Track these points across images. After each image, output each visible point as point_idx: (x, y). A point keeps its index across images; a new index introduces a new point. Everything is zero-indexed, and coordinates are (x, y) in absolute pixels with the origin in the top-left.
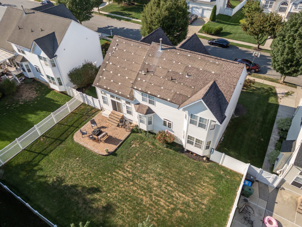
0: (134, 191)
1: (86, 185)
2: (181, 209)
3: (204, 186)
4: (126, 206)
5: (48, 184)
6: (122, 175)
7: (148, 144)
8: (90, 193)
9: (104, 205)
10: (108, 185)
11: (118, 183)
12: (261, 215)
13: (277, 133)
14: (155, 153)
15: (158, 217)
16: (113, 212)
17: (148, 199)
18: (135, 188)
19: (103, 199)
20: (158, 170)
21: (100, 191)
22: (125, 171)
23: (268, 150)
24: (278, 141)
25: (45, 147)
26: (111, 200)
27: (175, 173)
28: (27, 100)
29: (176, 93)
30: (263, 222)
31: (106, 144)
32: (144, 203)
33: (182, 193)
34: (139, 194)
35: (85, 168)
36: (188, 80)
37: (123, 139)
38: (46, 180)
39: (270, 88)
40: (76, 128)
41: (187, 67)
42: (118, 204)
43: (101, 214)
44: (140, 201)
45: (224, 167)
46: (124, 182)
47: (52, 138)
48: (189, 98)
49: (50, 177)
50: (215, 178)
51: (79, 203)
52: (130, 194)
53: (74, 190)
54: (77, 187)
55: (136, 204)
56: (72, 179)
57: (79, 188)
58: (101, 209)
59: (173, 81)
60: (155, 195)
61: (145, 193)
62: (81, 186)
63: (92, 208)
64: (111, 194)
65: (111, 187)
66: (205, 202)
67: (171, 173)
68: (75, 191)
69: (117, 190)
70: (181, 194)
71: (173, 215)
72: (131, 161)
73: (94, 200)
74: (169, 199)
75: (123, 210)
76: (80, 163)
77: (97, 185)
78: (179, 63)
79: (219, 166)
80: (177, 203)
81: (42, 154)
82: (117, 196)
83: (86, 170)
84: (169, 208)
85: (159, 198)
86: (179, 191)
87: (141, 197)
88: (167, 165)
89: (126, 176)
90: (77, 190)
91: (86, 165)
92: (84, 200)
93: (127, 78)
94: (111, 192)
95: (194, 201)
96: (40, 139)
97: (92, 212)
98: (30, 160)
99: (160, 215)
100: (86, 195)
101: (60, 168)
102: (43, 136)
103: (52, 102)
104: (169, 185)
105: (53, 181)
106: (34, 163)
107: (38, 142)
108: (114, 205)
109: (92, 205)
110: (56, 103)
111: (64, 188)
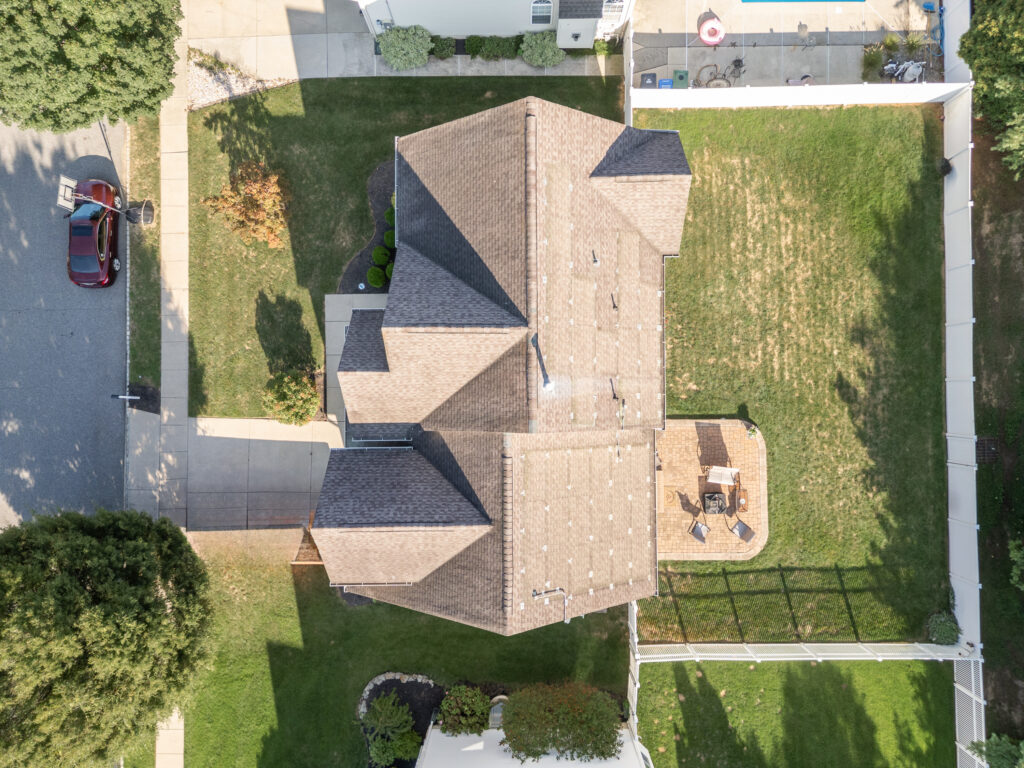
0: (798, 306)
1: (846, 415)
2: (779, 198)
3: (703, 178)
4: (835, 303)
5: (890, 497)
6: (780, 356)
8: (856, 392)
9: (858, 346)
10: (819, 370)
11: (801, 352)
13: (443, 64)
15: (819, 233)
16: (859, 320)
17: (796, 271)
18: (792, 310)
19: (850, 357)
20: (722, 289)
21: (840, 375)
22: (767, 357)
23: (519, 74)
24: (475, 58)
26: (841, 340)
27: (708, 249)
32: (810, 272)
33: (745, 212)
34: (798, 295)
35: (812, 451)
36: (605, 257)
37: (691, 424)
38: (885, 507)
39: (208, 124)
42: (841, 321)
43: (876, 340)
44: (810, 284)
46: (792, 342)
48: (641, 235)
49: (874, 508)
51: (885, 397)
52: (808, 312)
53: (869, 431)
54: (859, 428)
55: (820, 287)
56: (851, 455)
57: (859, 422)
58: (868, 346)
59: (619, 301)
60: (782, 262)
61: (789, 284)
62: (853, 422)
63: (877, 368)
64: (832, 349)
65: (819, 360)
66: (736, 161)
67: (713, 257)
68: (869, 426)
69: (817, 342)
70: (749, 214)
71: (797, 208)
72: (735, 363)
73: (862, 375)
74: (772, 231)
75: (846, 304)
76: (810, 473)
77: (830, 390)
80: (771, 213)
82: (827, 334)
83: (816, 444)
84: (788, 221)
86: (745, 221)
87: (800, 286)
88: (700, 277)
89: (778, 347)
90: (865, 423)
91: (804, 454)
92: (873, 391)
94: (827, 354)
95: (746, 183)
96: (811, 635)
97: (882, 357)
98: (870, 595)
99: (812, 231)
100: (862, 396)
101: (845, 505)
102: (798, 636)
103: (686, 741)
104: (745, 248)
105: (879, 491)
106: (871, 579)
107: (819, 631)
108: (847, 327)
109: (871, 369)
110: (681, 724)
111: (877, 456)
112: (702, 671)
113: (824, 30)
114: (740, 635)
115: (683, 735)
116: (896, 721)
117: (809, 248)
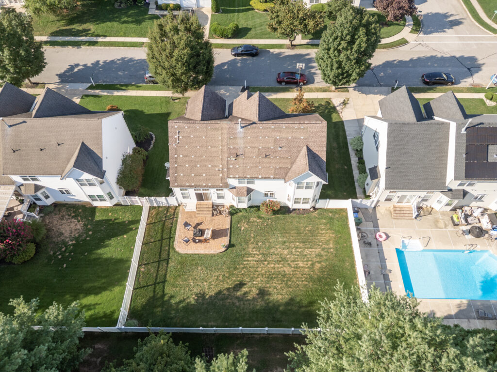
0: (274, 268)
1: (228, 286)
2: (318, 262)
3: (323, 234)
4: (275, 283)
5: (192, 305)
6: (253, 260)
7: (255, 219)
8: (238, 291)
9: (257, 292)
10: (247, 276)
11: (255, 268)
12: (372, 234)
13: (354, 155)
14: (267, 225)
15: (304, 277)
16: (268, 293)
17: (288, 268)
18: (272, 265)
19: (253, 289)
20: (280, 239)
21: (245, 284)
22: (253, 255)
23: (354, 176)
24: (358, 163)
25: (155, 275)
26: (260, 285)
27: (295, 235)
28: (74, 235)
29: (276, 168)
30: (376, 239)
31: (215, 240)
32: (288, 273)
33: (311, 248)
34: (278, 268)
35: (214, 272)
36: (282, 152)
37: (228, 226)
38: (188, 303)
39: (327, 102)
40: (170, 239)
41: (276, 140)
42: (268, 285)
43: (260, 300)
44: (283, 273)
45: (330, 209)
46: (259, 265)
47: (152, 263)
48: (290, 168)
49: (188, 298)
50: (328, 223)
51: (235, 303)
52: (271, 272)
53: (221, 296)
54: (222, 292)
55: (282, 277)
56: (211, 288)
57: (225, 292)
58: (257, 297)
59: (268, 158)
60: (292, 262)
61: (283, 264)
62: (225, 289)
63: (249, 300)
64: (256, 281)
65: (251, 276)
66: (331, 246)
67: (292, 236)
68: (223, 296)
69: (259, 275)
70: (310, 250)
71: (314, 269)
72: (251, 243)
73: (246, 293)
74: (304, 259)
75: (275, 287)
76: (206, 271)
77: (238, 281)
78: (265, 137)
79: (325, 210)
80: (312, 258)
81: (159, 283)
82: (262, 279)
83: (217, 274)
84: (309, 265)
85: (296, 263)
86: (308, 248)
87: (282, 269)
88: (284, 232)
89: (257, 260)
90: (224, 294)
91: (213, 269)
92: (238, 298)
93: (210, 166)
94: (254, 279)
95: (323, 249)
96: (140, 270)
97: (252, 303)
98: (152, 295)
99: (305, 274)
100: (235, 294)
101: (191, 285)
102: (141, 265)
103: (111, 222)
104: (297, 248)
105: (195, 300)
106: (159, 296)
107: (141, 274)
108: (265, 288)
109: (247, 298)
110: (117, 221)
111: (210, 299)
112: (135, 229)
113: (391, 280)
114: (145, 244)
115: (113, 221)
116: (97, 304)
117: (298, 273)
